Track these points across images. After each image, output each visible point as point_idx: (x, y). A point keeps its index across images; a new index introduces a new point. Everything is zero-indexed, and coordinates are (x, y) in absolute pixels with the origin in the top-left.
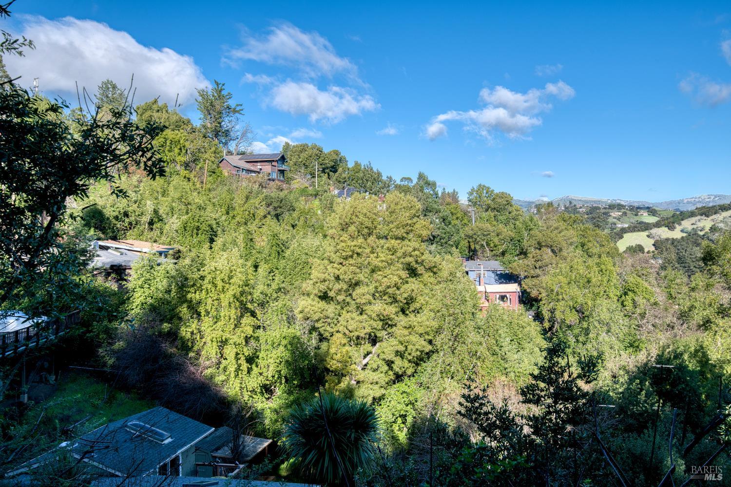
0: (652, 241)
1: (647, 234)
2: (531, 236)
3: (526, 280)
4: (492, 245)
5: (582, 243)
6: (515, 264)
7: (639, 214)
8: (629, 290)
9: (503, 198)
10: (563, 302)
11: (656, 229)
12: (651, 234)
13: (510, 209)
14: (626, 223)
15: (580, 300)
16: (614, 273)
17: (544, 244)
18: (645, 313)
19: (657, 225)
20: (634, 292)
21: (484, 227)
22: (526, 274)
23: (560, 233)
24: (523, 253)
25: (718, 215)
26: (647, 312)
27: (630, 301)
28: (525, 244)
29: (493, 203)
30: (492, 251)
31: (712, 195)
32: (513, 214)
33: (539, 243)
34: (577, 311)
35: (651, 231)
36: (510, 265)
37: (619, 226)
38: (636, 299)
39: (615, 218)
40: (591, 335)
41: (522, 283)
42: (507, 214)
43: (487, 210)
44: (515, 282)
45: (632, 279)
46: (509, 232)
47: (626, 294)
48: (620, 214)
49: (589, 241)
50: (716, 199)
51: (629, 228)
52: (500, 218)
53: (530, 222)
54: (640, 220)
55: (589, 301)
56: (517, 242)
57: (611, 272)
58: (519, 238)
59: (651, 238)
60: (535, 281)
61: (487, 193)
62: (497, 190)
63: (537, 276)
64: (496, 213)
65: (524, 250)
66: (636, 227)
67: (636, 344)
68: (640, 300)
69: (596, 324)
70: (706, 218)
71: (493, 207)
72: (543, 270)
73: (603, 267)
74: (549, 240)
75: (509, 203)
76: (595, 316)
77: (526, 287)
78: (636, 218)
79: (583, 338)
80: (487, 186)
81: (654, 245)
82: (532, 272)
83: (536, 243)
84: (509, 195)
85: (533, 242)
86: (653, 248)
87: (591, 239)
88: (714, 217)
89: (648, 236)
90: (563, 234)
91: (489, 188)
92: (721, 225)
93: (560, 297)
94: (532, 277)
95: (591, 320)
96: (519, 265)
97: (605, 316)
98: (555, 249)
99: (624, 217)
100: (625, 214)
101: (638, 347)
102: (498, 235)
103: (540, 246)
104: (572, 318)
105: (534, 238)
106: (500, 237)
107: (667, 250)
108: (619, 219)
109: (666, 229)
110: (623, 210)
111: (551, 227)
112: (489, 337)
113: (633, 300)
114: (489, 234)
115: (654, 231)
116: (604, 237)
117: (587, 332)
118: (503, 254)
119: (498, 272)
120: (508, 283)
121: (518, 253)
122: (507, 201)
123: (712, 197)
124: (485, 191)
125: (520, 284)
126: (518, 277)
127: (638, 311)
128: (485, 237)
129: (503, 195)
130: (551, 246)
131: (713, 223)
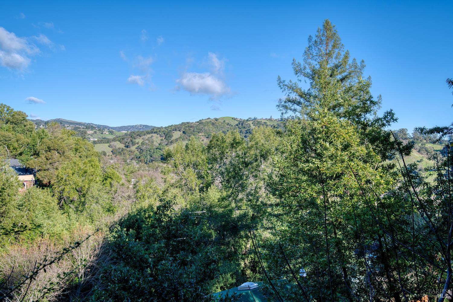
0: (111, 149)
1: (108, 145)
2: (43, 143)
3: (40, 173)
4: (11, 148)
5: (75, 148)
6: (32, 161)
7: (104, 133)
8: (108, 177)
9: (20, 115)
10: (69, 186)
11: (113, 142)
12: (111, 145)
13: (25, 123)
14: (96, 138)
15: (80, 184)
16: (99, 167)
17: (52, 148)
18: (117, 190)
19: (114, 140)
20: (111, 178)
21: (6, 135)
22: (40, 168)
23: (63, 141)
24: (36, 154)
25: (146, 136)
26: (118, 190)
27: (109, 184)
28: (38, 147)
29: (11, 118)
30: (12, 152)
31: (142, 125)
32: (28, 127)
33: (49, 148)
34: (77, 191)
35: (111, 143)
36: (28, 162)
37: (92, 139)
38: (112, 182)
39: (89, 134)
40: (86, 206)
41: (37, 174)
42: (23, 126)
43: (7, 123)
44: (31, 174)
45: (110, 171)
46: (26, 139)
47: (106, 179)
48: (92, 132)
49: (80, 148)
50: (144, 127)
51: (98, 141)
52: (17, 129)
53: (42, 134)
54: (104, 137)
55: (86, 185)
56: (31, 146)
57: (97, 166)
58: (33, 144)
59: (111, 147)
60: (46, 172)
61: (7, 110)
62: (16, 110)
63: (48, 170)
64: (14, 125)
65: (37, 152)
66: (102, 141)
67: (111, 209)
68: (114, 183)
69: (90, 198)
70: (139, 137)
71: (11, 121)
72: (53, 165)
73: (92, 163)
74: (56, 145)
75: (24, 119)
76: (89, 193)
77: (39, 177)
78: (102, 135)
79: (81, 208)
80: (8, 105)
81: (112, 151)
82: (44, 166)
83: (47, 147)
84: (25, 113)
85: (44, 147)
86: (111, 153)
87: (82, 146)
88: (143, 137)
89: (109, 146)
90: (65, 142)
91: (9, 107)
92: (147, 142)
93: (68, 183)
94: (45, 170)
95: (87, 196)
96: (34, 162)
97: (96, 193)
98: (60, 152)
99: (95, 134)
100: (95, 132)
101: (112, 210)
102: (17, 141)
103: (49, 149)
104: (75, 196)
105: (45, 144)
106: (19, 142)
107: (124, 154)
108: (92, 135)
109: (119, 142)
110: (94, 130)
111: (57, 137)
112: (30, 211)
113: (110, 183)
114: (10, 140)
115: (112, 143)
116: (90, 145)
117: (84, 204)
118: (21, 154)
119: (17, 167)
120: (24, 175)
121: (32, 154)
122: (23, 118)
123: (142, 126)
124: (6, 109)
125: (35, 176)
126: (33, 170)
127: (113, 189)
128: (7, 142)
129: (19, 113)
130: (57, 150)
131: (143, 140)
